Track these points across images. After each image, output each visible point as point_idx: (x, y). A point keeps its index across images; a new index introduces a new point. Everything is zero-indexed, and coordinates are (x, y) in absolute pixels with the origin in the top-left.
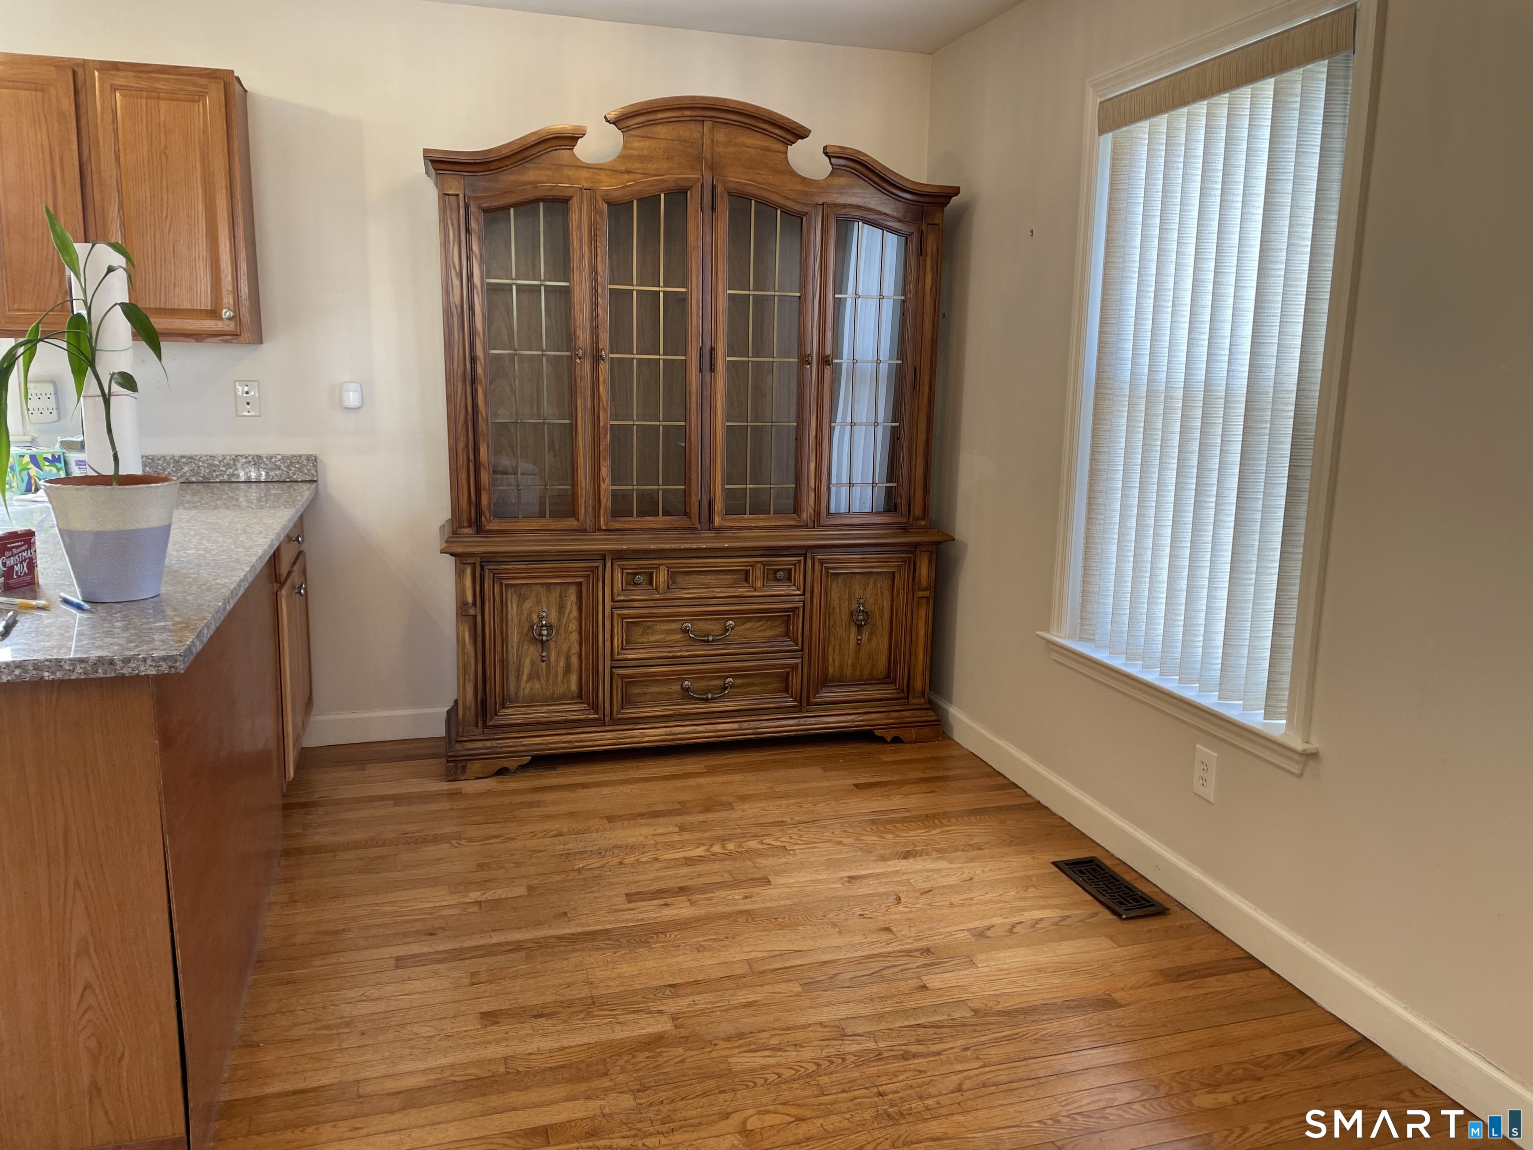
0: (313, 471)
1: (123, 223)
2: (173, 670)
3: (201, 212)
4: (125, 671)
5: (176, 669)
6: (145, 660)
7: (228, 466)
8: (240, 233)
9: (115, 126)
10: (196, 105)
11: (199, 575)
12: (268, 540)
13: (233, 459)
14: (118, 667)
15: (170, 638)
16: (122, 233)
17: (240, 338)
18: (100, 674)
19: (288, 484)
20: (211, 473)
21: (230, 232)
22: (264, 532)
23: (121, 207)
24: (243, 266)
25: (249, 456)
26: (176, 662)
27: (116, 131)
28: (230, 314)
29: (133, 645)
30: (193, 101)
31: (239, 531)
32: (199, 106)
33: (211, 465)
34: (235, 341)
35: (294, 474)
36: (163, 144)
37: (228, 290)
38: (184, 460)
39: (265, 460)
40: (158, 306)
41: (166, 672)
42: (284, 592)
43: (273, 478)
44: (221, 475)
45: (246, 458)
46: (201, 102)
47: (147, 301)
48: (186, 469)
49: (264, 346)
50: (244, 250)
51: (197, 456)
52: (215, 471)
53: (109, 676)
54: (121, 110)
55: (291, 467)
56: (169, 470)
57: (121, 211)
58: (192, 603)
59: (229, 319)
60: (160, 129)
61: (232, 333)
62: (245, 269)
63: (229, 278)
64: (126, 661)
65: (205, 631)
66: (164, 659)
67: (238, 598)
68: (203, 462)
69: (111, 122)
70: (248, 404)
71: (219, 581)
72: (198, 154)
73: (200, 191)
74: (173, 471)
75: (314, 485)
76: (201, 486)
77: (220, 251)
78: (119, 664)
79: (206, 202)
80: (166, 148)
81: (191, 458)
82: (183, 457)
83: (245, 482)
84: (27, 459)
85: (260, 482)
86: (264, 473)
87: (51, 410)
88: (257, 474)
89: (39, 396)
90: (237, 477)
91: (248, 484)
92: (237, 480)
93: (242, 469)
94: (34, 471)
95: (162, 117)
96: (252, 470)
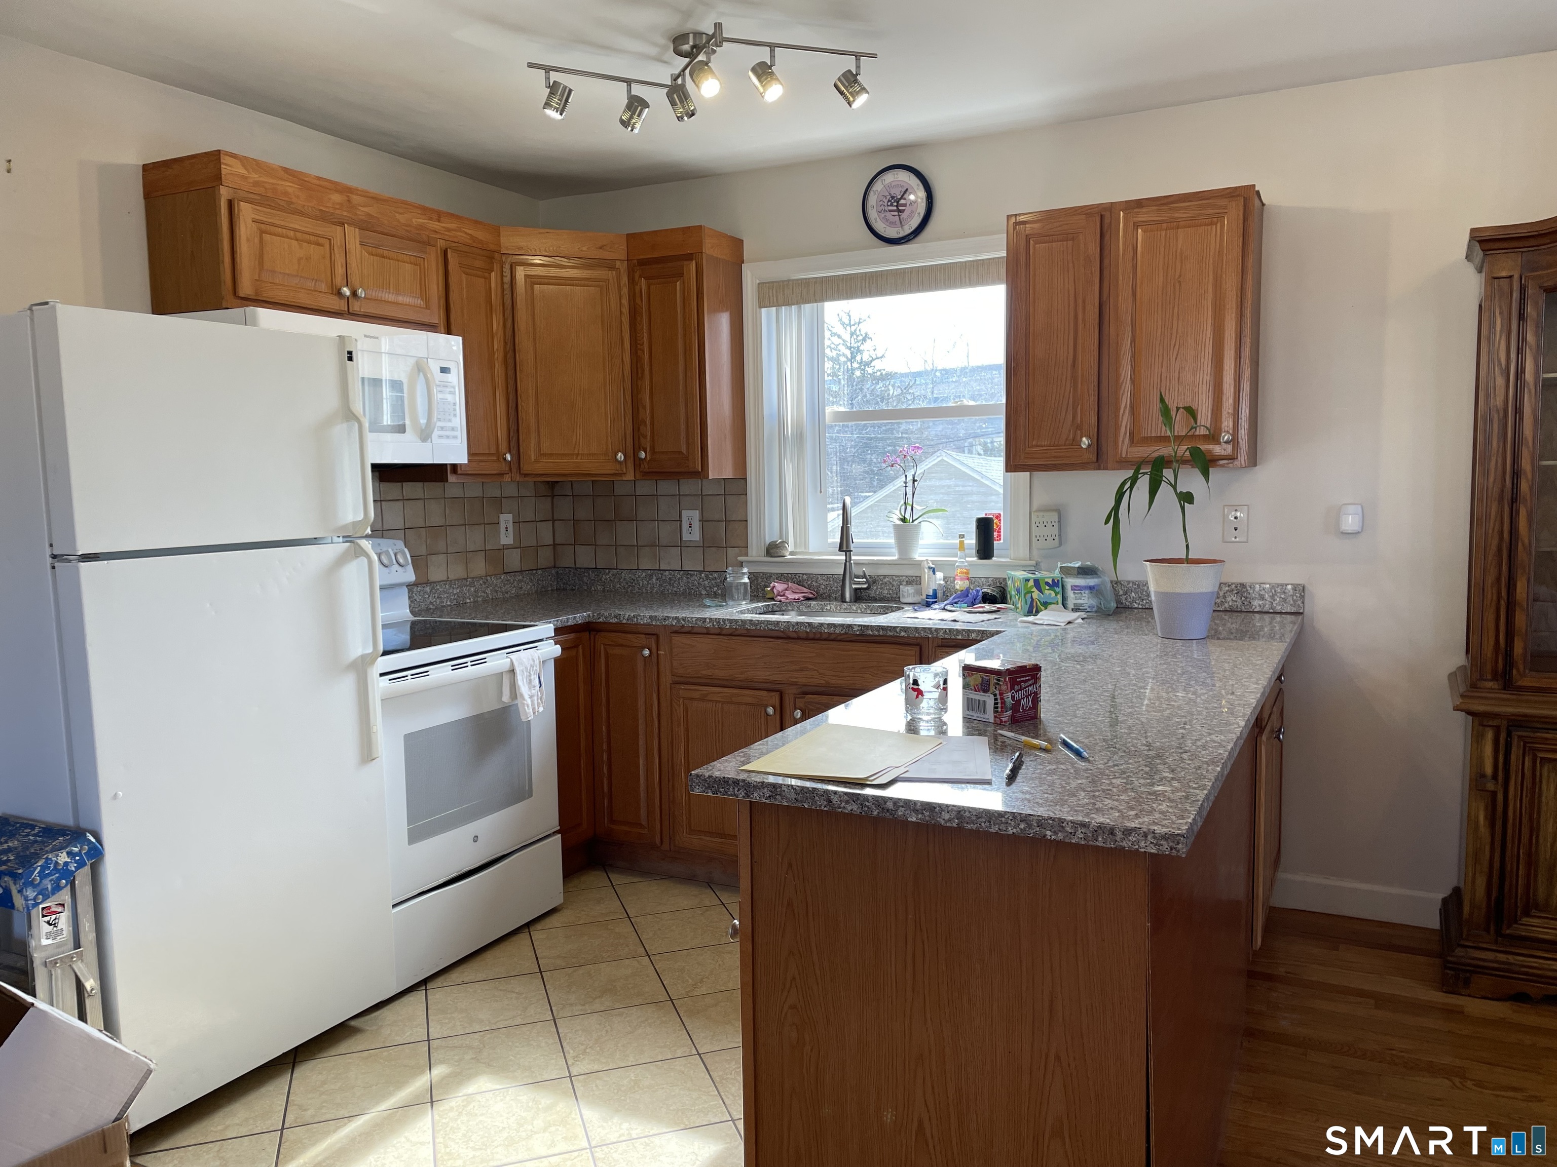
0: (1299, 602)
1: (1133, 357)
2: (1174, 853)
3: (1208, 335)
4: (1124, 844)
5: (1178, 851)
6: (1145, 835)
8: (1246, 352)
9: (1135, 262)
10: (1214, 227)
11: (1192, 727)
12: (1260, 686)
14: (1118, 838)
15: (1170, 810)
16: (1132, 365)
17: (1237, 463)
18: (1100, 842)
19: (1272, 615)
21: (1236, 352)
22: (1254, 675)
23: (1133, 341)
24: (1246, 387)
25: (1232, 584)
26: (1178, 844)
27: (1135, 268)
28: (1228, 438)
29: (1133, 813)
30: (1211, 224)
31: (1227, 673)
32: (1216, 229)
34: (1231, 465)
35: (1278, 604)
36: (1178, 274)
37: (1228, 413)
39: (1249, 588)
40: (1159, 435)
41: (1167, 853)
42: (1264, 738)
45: (1229, 586)
46: (1219, 225)
47: (1149, 430)
49: (1257, 467)
50: (1249, 369)
53: (1109, 846)
54: (1142, 245)
55: (1276, 597)
57: (1133, 345)
58: (1189, 764)
59: (1227, 442)
60: (1176, 258)
61: (1229, 457)
62: (1248, 389)
63: (1231, 401)
64: (1128, 832)
65: (1206, 804)
66: (1165, 837)
67: (1234, 759)
69: (1131, 258)
70: (1236, 529)
71: (1213, 737)
72: (1211, 277)
73: (1210, 314)
75: (1300, 617)
77: (1225, 373)
78: (1119, 835)
79: (1214, 325)
80: (1180, 276)
83: (1226, 611)
84: (1031, 583)
85: (1241, 612)
86: (1246, 603)
87: (1054, 537)
88: (1239, 603)
89: (1045, 524)
90: (1219, 606)
91: (1228, 614)
92: (1218, 609)
93: (1224, 597)
94: (1036, 594)
95: (1180, 246)
96: (1234, 599)
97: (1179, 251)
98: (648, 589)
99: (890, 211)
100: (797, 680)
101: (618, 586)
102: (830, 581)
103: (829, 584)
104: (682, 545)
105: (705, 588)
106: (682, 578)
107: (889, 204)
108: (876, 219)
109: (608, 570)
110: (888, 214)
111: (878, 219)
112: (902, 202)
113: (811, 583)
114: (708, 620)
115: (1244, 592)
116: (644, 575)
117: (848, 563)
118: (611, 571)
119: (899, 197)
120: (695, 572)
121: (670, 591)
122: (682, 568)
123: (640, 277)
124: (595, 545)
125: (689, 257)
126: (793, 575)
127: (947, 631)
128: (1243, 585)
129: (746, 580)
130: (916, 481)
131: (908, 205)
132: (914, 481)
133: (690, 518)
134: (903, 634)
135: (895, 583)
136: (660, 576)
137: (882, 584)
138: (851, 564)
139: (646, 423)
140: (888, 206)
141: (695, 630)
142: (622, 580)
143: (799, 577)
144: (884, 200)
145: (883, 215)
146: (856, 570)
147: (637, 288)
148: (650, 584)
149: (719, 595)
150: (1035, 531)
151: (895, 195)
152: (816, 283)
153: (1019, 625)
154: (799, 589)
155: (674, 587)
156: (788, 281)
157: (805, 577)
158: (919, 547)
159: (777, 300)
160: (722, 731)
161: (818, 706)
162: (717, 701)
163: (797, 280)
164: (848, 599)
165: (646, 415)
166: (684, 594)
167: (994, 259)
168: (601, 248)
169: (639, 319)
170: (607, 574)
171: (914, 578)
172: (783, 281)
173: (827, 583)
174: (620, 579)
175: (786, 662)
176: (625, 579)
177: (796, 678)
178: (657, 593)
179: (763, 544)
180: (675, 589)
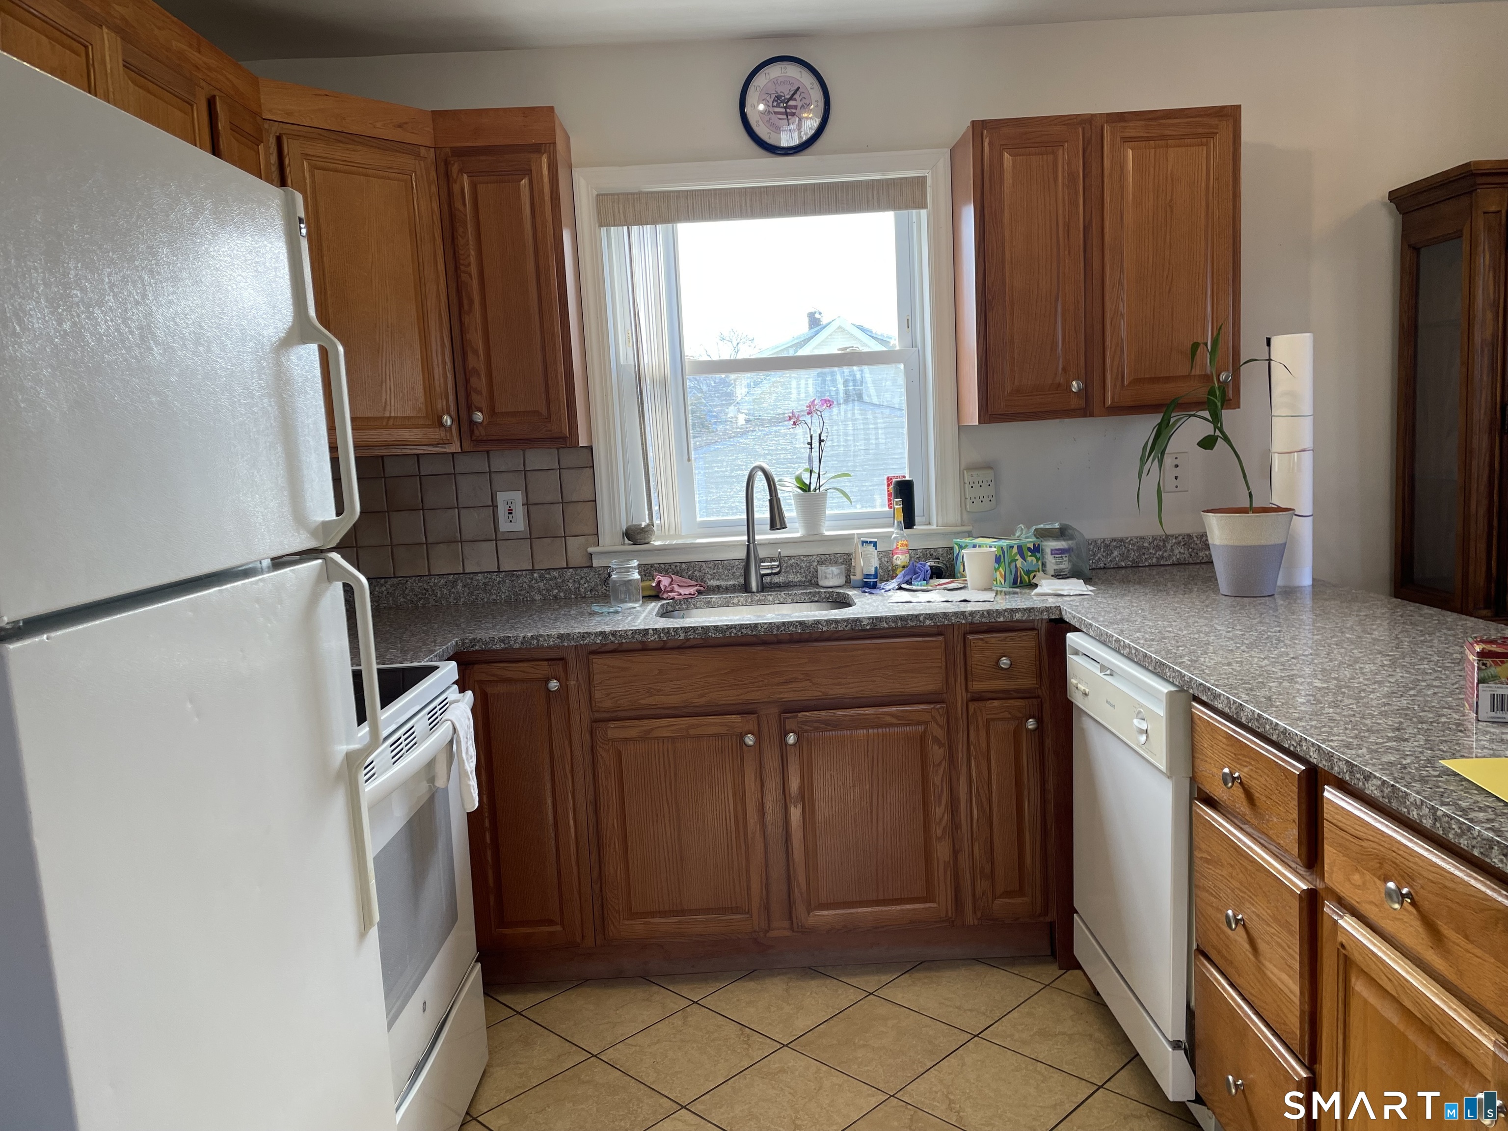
7: (1158, 548)
9: (1122, 183)
13: (1164, 540)
20: (1139, 557)
25: (1179, 535)
27: (1122, 189)
28: (1227, 378)
33: (1140, 548)
38: (1114, 544)
39: (1195, 539)
43: (1203, 558)
44: (1150, 558)
45: (1176, 538)
46: (1209, 146)
48: (1116, 553)
51: (1127, 538)
52: (1144, 554)
56: (1099, 555)
60: (1166, 181)
68: (1133, 545)
69: (1118, 178)
70: (1176, 478)
72: (1204, 204)
74: (1103, 556)
76: (1129, 571)
81: (1122, 540)
82: (1114, 540)
83: (1173, 565)
84: (1015, 550)
85: (1189, 564)
86: (1193, 554)
87: (990, 498)
88: (1187, 556)
89: (981, 483)
90: (1167, 560)
91: (1176, 567)
92: (1166, 563)
93: (1172, 550)
94: (1020, 562)
95: (1170, 168)
96: (1182, 551)
97: (1169, 172)
98: (451, 600)
99: (776, 113)
100: (781, 696)
101: (402, 600)
102: (718, 569)
103: (717, 572)
104: (497, 537)
105: (540, 592)
106: (504, 581)
107: (775, 104)
108: (757, 122)
109: (383, 580)
110: (773, 116)
111: (761, 123)
112: (791, 103)
113: (693, 573)
114: (651, 631)
115: (1191, 543)
116: (443, 581)
117: (751, 545)
118: (388, 580)
119: (788, 97)
120: (524, 573)
121: (486, 600)
122: (498, 567)
123: (461, 171)
124: (356, 547)
125: (537, 149)
126: (667, 565)
127: (985, 613)
128: (1189, 536)
129: (636, 576)
130: (823, 441)
131: (799, 108)
132: (821, 441)
133: (509, 502)
134: (928, 622)
135: (803, 565)
136: (469, 581)
137: (787, 567)
138: (755, 546)
139: (479, 375)
140: (773, 106)
141: (624, 647)
142: (407, 592)
143: (676, 566)
144: (768, 98)
145: (767, 118)
146: (762, 553)
147: (456, 188)
148: (453, 593)
149: (561, 598)
150: (968, 493)
151: (782, 94)
152: (678, 197)
153: (1035, 598)
154: (684, 582)
155: (491, 594)
156: (640, 193)
157: (684, 566)
158: (827, 519)
159: (625, 217)
160: (675, 774)
161: (816, 725)
162: (663, 738)
163: (652, 193)
164: (754, 589)
165: (476, 362)
166: (508, 602)
167: (906, 178)
168: (400, 126)
169: (461, 230)
170: (382, 585)
171: (827, 556)
172: (632, 194)
173: (715, 571)
174: (404, 591)
175: (765, 675)
176: (412, 590)
177: (781, 693)
178: (465, 604)
179: (618, 528)
180: (494, 597)
